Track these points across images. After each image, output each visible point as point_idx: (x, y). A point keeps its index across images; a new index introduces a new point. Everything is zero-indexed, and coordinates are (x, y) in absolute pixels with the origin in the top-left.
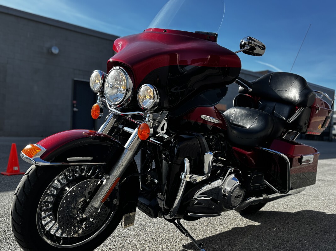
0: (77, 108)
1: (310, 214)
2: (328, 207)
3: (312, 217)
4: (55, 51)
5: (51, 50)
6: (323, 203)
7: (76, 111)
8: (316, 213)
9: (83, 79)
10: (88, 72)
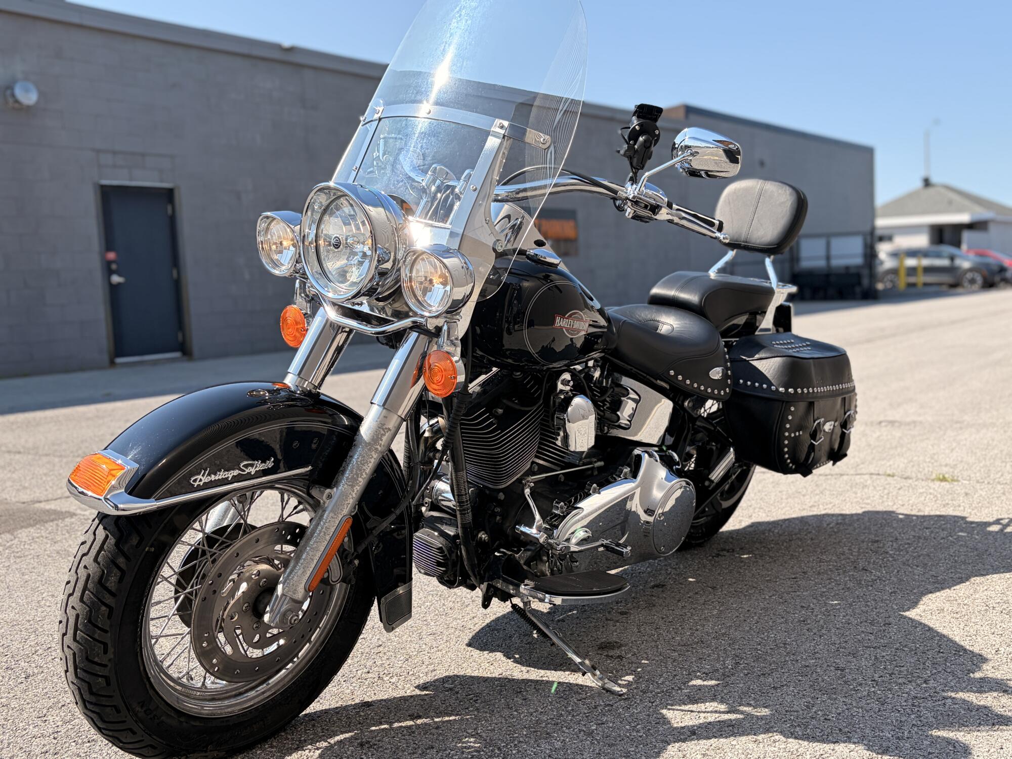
0: (120, 275)
1: (913, 533)
2: (948, 504)
3: (921, 541)
4: (28, 96)
5: (13, 95)
6: (931, 494)
7: (119, 284)
8: (927, 528)
9: (131, 180)
10: (143, 155)
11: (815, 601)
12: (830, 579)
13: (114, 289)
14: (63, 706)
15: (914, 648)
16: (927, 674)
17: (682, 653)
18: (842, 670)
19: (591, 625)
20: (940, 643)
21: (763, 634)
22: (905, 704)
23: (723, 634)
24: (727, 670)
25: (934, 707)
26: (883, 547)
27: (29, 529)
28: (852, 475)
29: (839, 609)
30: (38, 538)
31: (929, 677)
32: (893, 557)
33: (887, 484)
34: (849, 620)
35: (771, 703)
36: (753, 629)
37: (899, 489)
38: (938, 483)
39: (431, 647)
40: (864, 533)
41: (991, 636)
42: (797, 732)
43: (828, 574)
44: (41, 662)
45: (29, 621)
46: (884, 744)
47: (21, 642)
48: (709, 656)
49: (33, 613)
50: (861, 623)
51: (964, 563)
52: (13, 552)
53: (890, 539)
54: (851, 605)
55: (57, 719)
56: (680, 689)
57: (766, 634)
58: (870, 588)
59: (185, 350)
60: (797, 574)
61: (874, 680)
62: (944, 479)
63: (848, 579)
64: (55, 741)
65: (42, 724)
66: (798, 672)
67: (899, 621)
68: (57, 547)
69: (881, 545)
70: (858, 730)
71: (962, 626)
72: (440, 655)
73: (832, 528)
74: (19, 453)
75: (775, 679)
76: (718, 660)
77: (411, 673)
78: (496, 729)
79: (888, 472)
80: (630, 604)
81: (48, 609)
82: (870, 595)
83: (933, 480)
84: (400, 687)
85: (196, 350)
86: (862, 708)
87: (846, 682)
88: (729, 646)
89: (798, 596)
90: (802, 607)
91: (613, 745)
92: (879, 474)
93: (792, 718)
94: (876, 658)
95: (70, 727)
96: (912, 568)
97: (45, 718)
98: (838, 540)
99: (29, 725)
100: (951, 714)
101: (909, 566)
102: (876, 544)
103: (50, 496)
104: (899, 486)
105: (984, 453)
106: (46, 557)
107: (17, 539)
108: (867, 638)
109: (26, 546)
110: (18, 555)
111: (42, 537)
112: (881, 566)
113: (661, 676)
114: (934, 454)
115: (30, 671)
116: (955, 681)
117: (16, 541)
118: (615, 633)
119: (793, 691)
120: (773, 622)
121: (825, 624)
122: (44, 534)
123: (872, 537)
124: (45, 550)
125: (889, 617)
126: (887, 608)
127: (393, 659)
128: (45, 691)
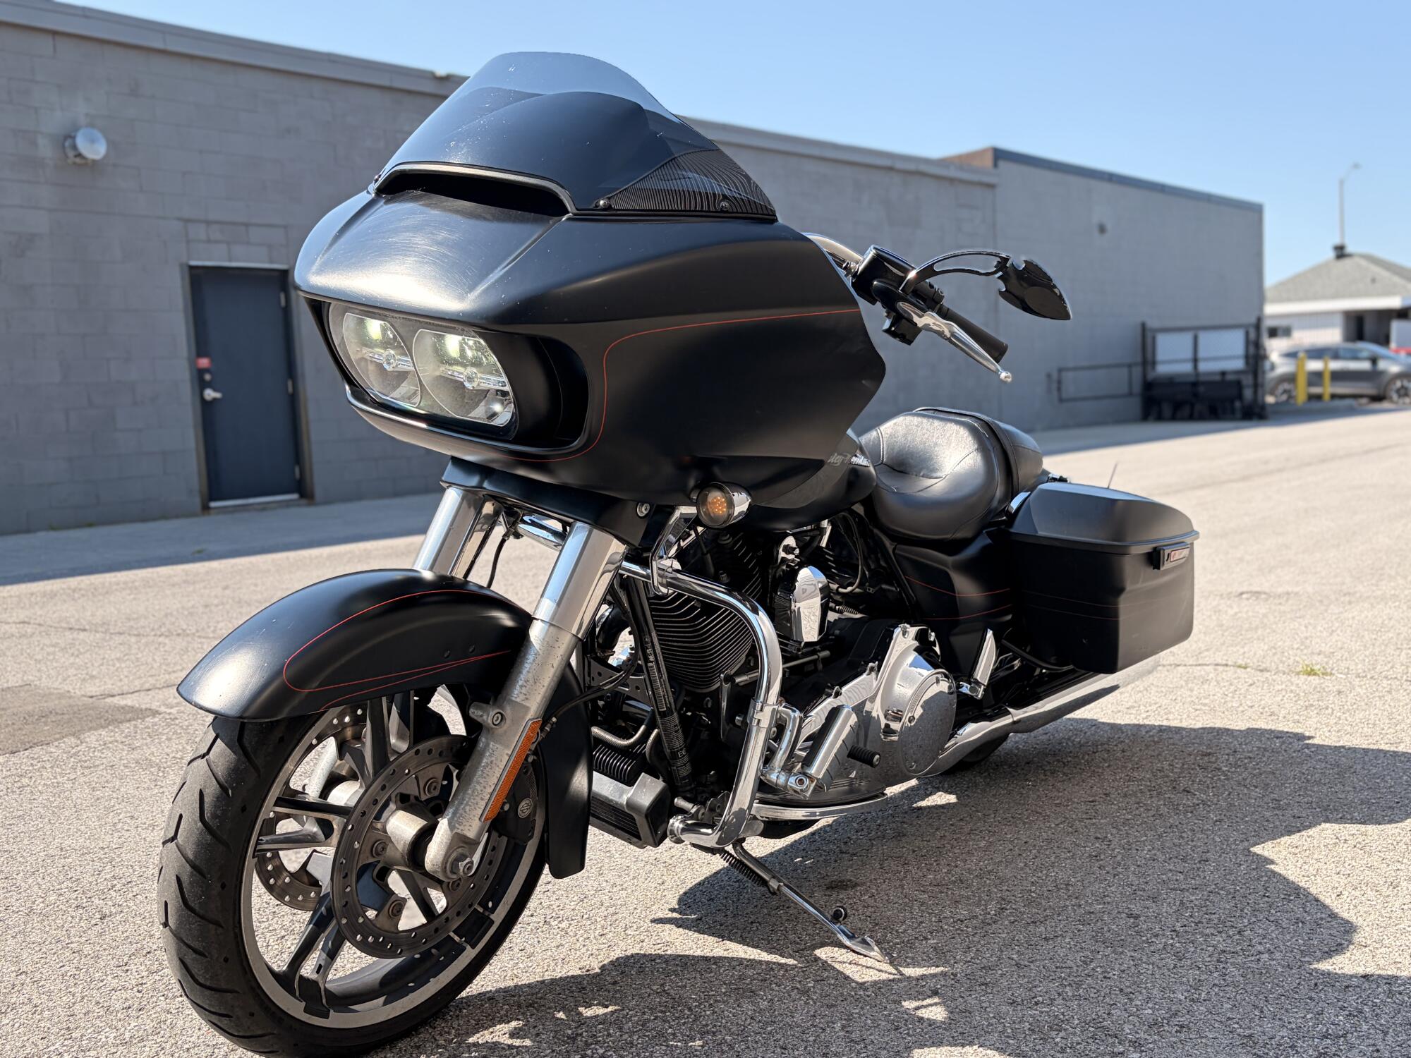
0: (215, 390)
4: (94, 148)
5: (74, 147)
7: (215, 400)
9: (230, 260)
10: (247, 225)
11: (1114, 831)
12: (1138, 803)
13: (207, 407)
14: (149, 953)
15: (1232, 891)
16: (1243, 922)
17: (933, 895)
18: (1137, 917)
19: (821, 859)
20: (1267, 885)
21: (1041, 872)
22: (1209, 959)
23: (989, 872)
24: (988, 916)
25: (1245, 963)
26: (1214, 763)
27: (100, 732)
28: (1191, 665)
29: (1144, 841)
30: (110, 743)
31: (1245, 926)
32: (1227, 775)
33: (1235, 679)
34: (1155, 855)
35: (1038, 957)
36: (1029, 867)
37: (1251, 685)
38: (1303, 677)
39: (614, 885)
40: (1194, 743)
41: (1336, 877)
42: (1067, 992)
43: (1136, 797)
44: (120, 900)
45: (103, 848)
46: (1174, 1008)
47: (93, 875)
48: (968, 898)
49: (108, 838)
50: (1170, 858)
51: (1318, 783)
52: (80, 761)
53: (1227, 751)
54: (1160, 836)
55: (141, 968)
56: (926, 939)
57: (1044, 872)
58: (1190, 815)
59: (303, 490)
60: (1096, 796)
61: (1175, 931)
62: (1312, 673)
63: (1162, 802)
64: (140, 995)
65: (123, 974)
66: (1079, 920)
67: (1220, 856)
68: (135, 755)
69: (1214, 759)
70: (1144, 991)
71: (1299, 864)
72: (624, 896)
73: (1153, 736)
74: (85, 630)
75: (1049, 928)
76: (979, 905)
77: (585, 916)
78: (688, 985)
79: (1240, 662)
80: (873, 833)
81: (127, 834)
82: (1187, 824)
83: (1298, 673)
84: (571, 934)
85: (319, 492)
86: (1153, 964)
87: (1137, 932)
88: (995, 887)
89: (1093, 824)
90: (1097, 838)
91: (833, 1006)
92: (1227, 665)
93: (1063, 975)
94: (1182, 903)
95: (157, 978)
96: (1248, 788)
97: (127, 968)
98: (1157, 752)
99: (107, 976)
100: (1264, 971)
101: (1245, 786)
102: (1206, 758)
103: (125, 689)
104: (1251, 682)
105: (1374, 637)
106: (122, 768)
107: (84, 744)
108: (1175, 878)
109: (96, 753)
110: (86, 764)
111: (117, 741)
112: (1208, 787)
113: (903, 923)
114: (1306, 638)
115: (107, 911)
116: (1277, 932)
117: (83, 747)
118: (850, 870)
119: (1069, 943)
120: (1055, 858)
121: (1123, 860)
122: (118, 738)
123: (1203, 748)
124: (121, 759)
125: (1208, 851)
126: (1206, 841)
127: (564, 899)
128: (125, 935)
